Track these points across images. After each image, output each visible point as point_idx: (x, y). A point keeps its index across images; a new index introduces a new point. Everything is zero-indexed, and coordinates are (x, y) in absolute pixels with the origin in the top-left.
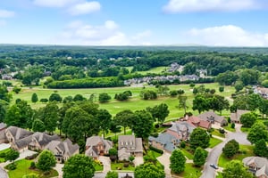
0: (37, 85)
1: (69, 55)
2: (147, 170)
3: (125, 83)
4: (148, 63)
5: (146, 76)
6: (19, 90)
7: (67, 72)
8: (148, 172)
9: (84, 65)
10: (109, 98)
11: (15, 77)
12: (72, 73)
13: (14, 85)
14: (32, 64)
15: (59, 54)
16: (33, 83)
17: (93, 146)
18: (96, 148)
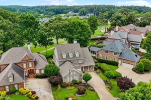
17: (15, 64)
18: (21, 66)
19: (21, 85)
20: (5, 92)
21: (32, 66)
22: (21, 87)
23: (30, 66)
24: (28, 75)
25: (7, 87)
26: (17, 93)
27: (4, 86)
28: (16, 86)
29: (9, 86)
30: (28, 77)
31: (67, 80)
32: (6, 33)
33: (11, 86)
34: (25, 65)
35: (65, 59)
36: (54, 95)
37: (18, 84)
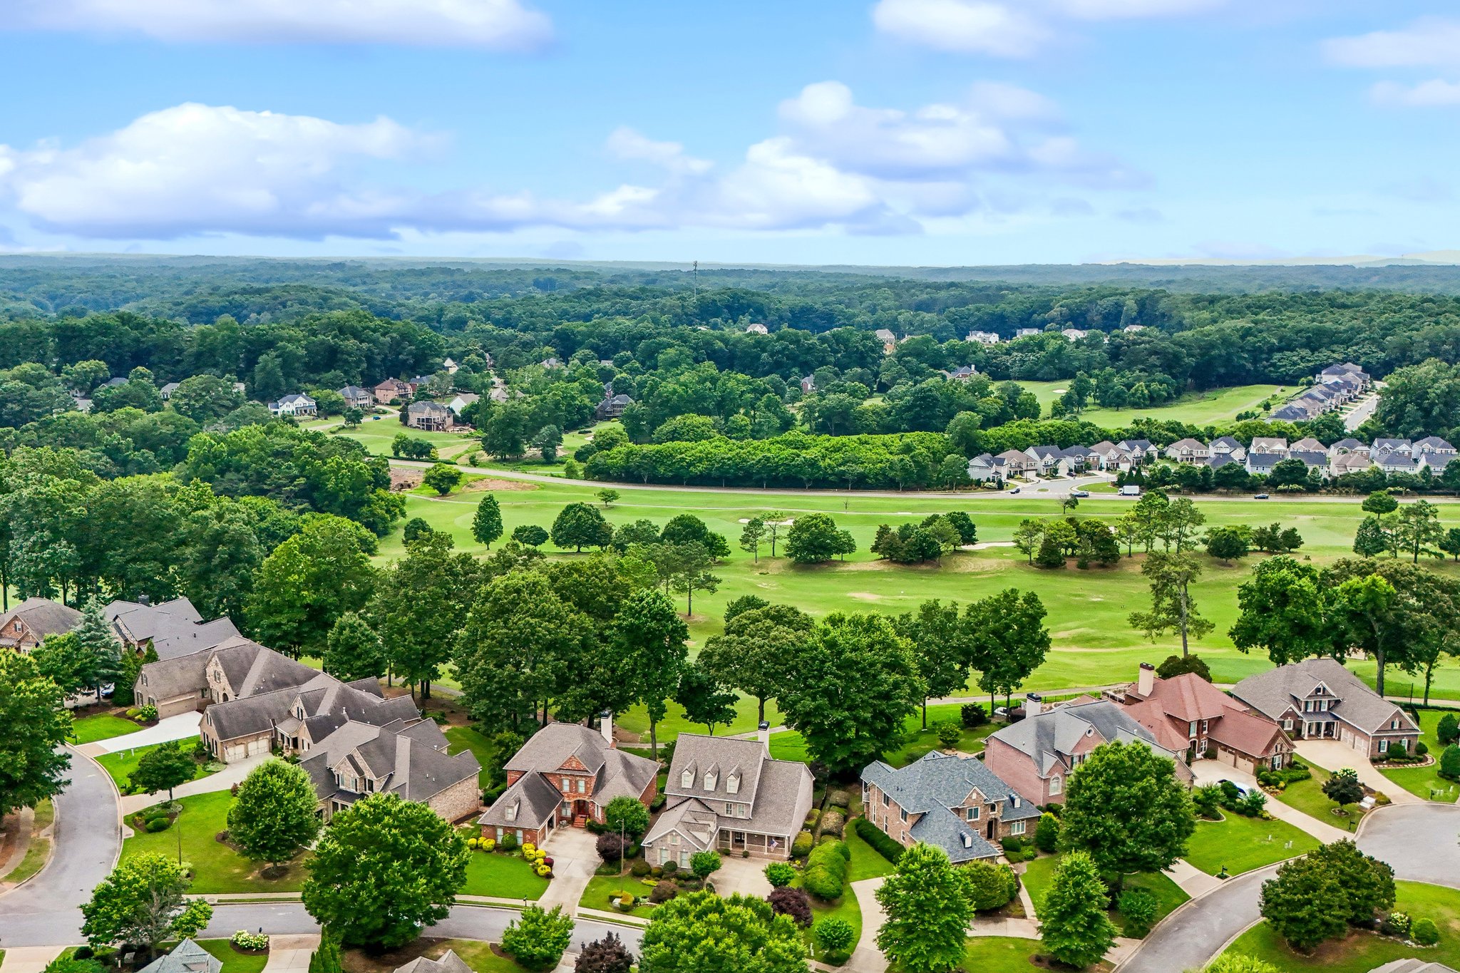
0: (549, 459)
1: (759, 313)
2: (699, 928)
3: (978, 468)
4: (1170, 363)
5: (1116, 439)
6: (454, 479)
7: (696, 404)
8: (695, 940)
9: (807, 369)
10: (846, 546)
11: (465, 419)
12: (724, 406)
13: (442, 453)
14: (565, 356)
15: (707, 311)
16: (531, 452)
17: (542, 774)
18: (556, 785)
19: (531, 835)
20: (492, 842)
21: (586, 792)
22: (531, 841)
23: (582, 790)
24: (573, 816)
25: (500, 832)
26: (516, 854)
27: (494, 827)
28: (520, 834)
29: (505, 829)
30: (571, 821)
31: (657, 858)
32: (563, 663)
33: (509, 829)
34: (566, 782)
35: (709, 792)
36: (591, 882)
37: (526, 831)
